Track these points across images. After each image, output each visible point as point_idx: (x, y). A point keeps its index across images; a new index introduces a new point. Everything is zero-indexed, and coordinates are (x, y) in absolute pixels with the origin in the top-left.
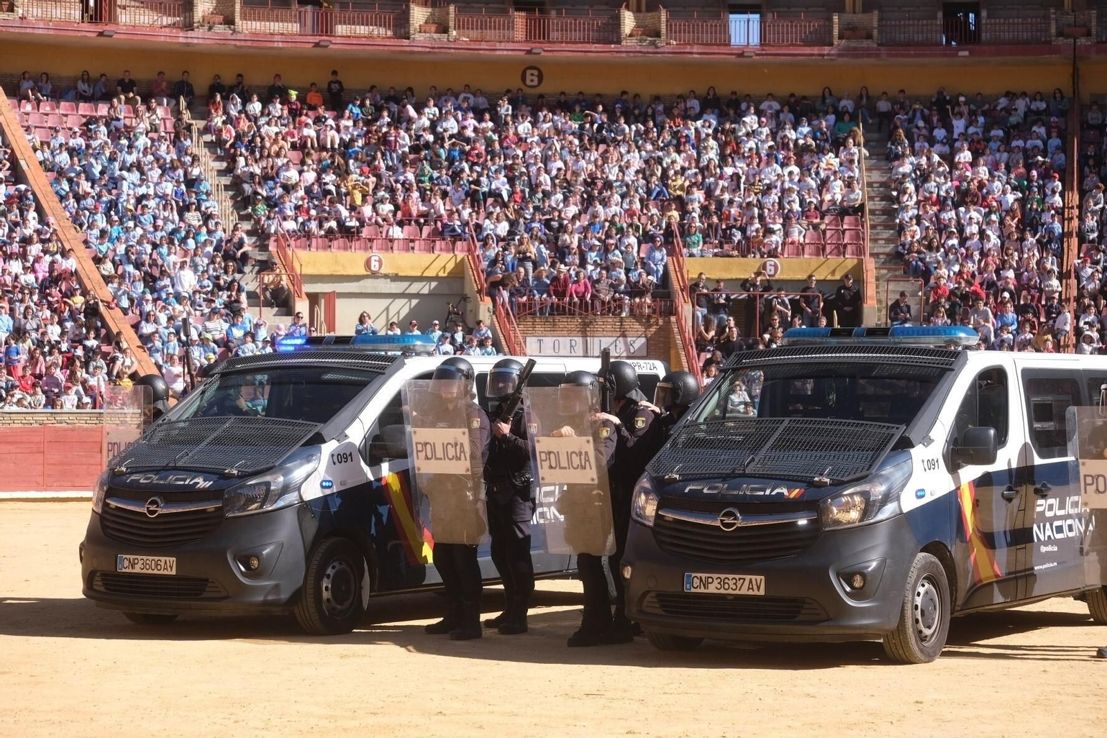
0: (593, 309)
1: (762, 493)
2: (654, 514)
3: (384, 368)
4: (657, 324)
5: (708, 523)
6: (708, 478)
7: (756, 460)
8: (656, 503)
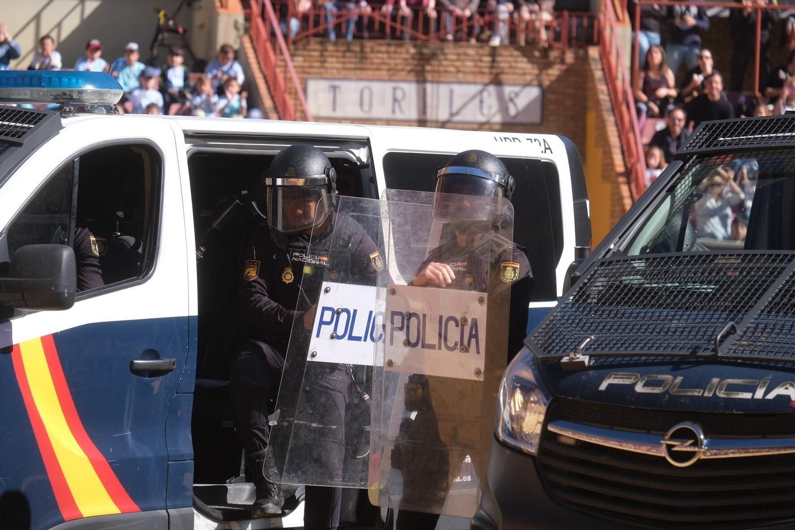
0: (438, 29)
1: (747, 396)
2: (538, 430)
3: (21, 133)
4: (562, 62)
5: (643, 450)
6: (645, 364)
7: (739, 332)
8: (543, 409)
